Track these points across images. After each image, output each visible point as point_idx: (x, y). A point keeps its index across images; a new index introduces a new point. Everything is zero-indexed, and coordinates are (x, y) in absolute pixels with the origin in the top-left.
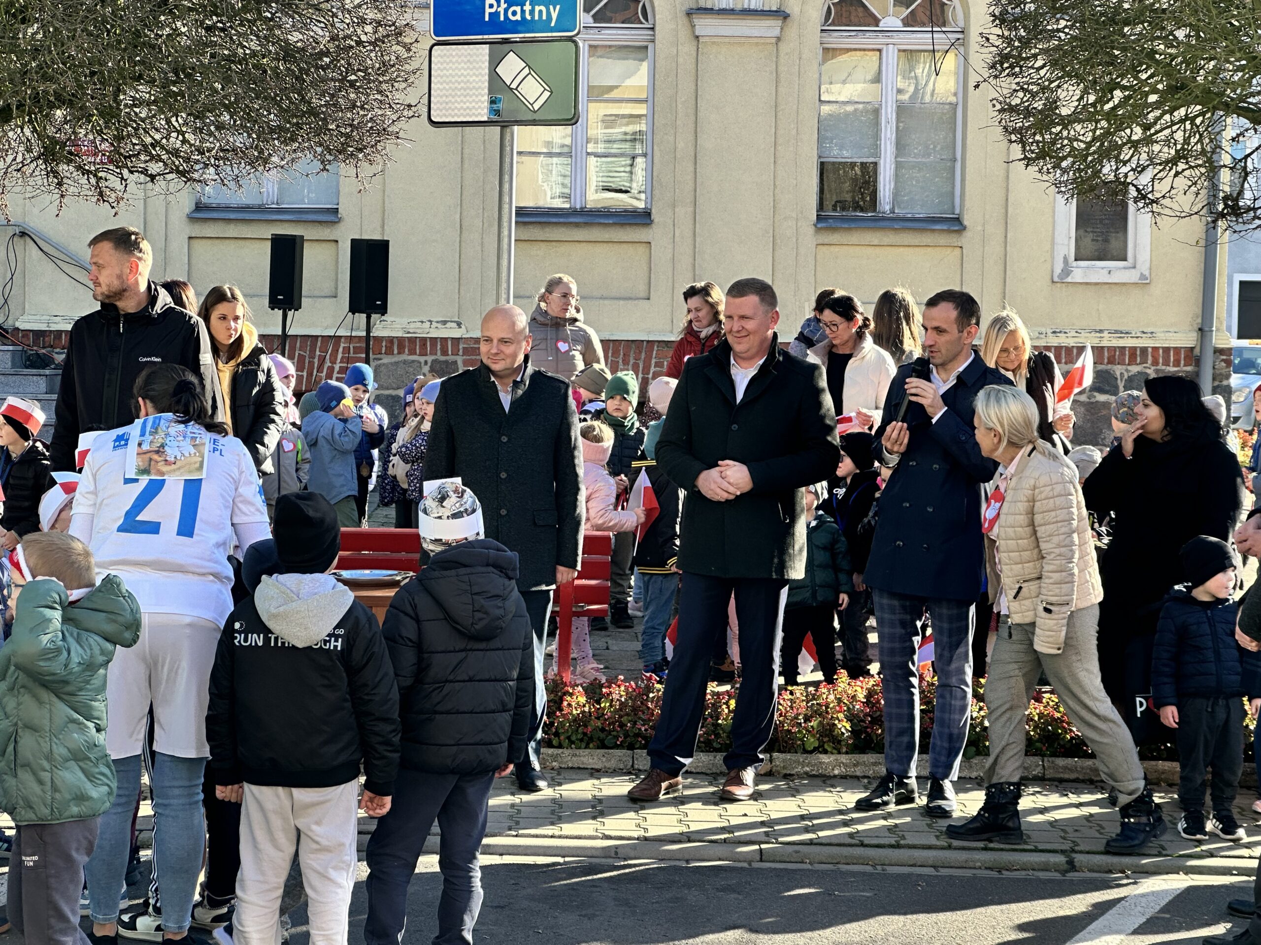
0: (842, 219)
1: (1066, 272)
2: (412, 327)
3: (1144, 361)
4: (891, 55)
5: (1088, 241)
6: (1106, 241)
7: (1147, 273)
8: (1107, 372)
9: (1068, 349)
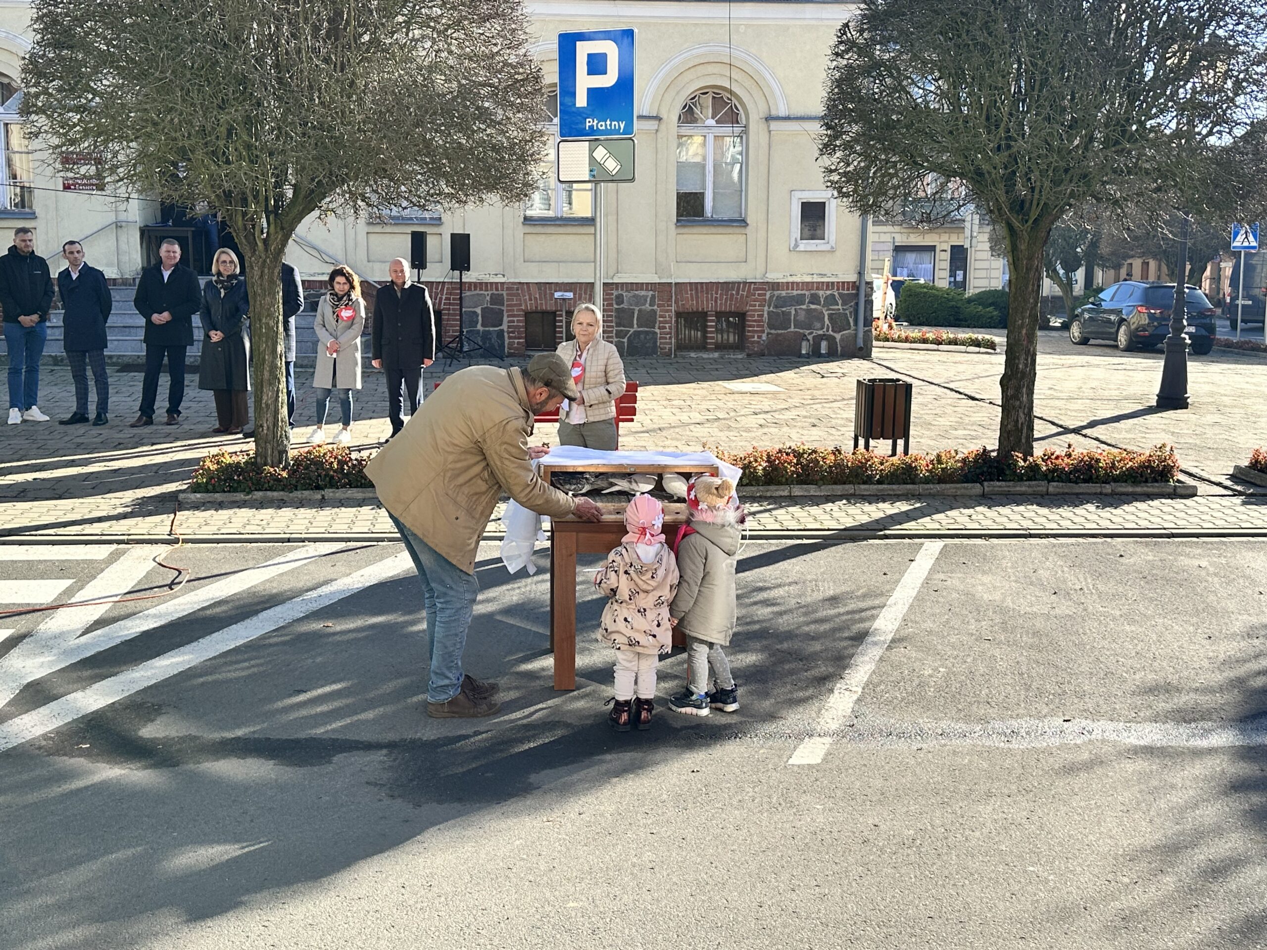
0: (688, 221)
1: (796, 246)
2: (480, 277)
3: (833, 289)
4: (710, 138)
5: (806, 230)
6: (815, 230)
7: (834, 246)
8: (816, 294)
9: (798, 283)
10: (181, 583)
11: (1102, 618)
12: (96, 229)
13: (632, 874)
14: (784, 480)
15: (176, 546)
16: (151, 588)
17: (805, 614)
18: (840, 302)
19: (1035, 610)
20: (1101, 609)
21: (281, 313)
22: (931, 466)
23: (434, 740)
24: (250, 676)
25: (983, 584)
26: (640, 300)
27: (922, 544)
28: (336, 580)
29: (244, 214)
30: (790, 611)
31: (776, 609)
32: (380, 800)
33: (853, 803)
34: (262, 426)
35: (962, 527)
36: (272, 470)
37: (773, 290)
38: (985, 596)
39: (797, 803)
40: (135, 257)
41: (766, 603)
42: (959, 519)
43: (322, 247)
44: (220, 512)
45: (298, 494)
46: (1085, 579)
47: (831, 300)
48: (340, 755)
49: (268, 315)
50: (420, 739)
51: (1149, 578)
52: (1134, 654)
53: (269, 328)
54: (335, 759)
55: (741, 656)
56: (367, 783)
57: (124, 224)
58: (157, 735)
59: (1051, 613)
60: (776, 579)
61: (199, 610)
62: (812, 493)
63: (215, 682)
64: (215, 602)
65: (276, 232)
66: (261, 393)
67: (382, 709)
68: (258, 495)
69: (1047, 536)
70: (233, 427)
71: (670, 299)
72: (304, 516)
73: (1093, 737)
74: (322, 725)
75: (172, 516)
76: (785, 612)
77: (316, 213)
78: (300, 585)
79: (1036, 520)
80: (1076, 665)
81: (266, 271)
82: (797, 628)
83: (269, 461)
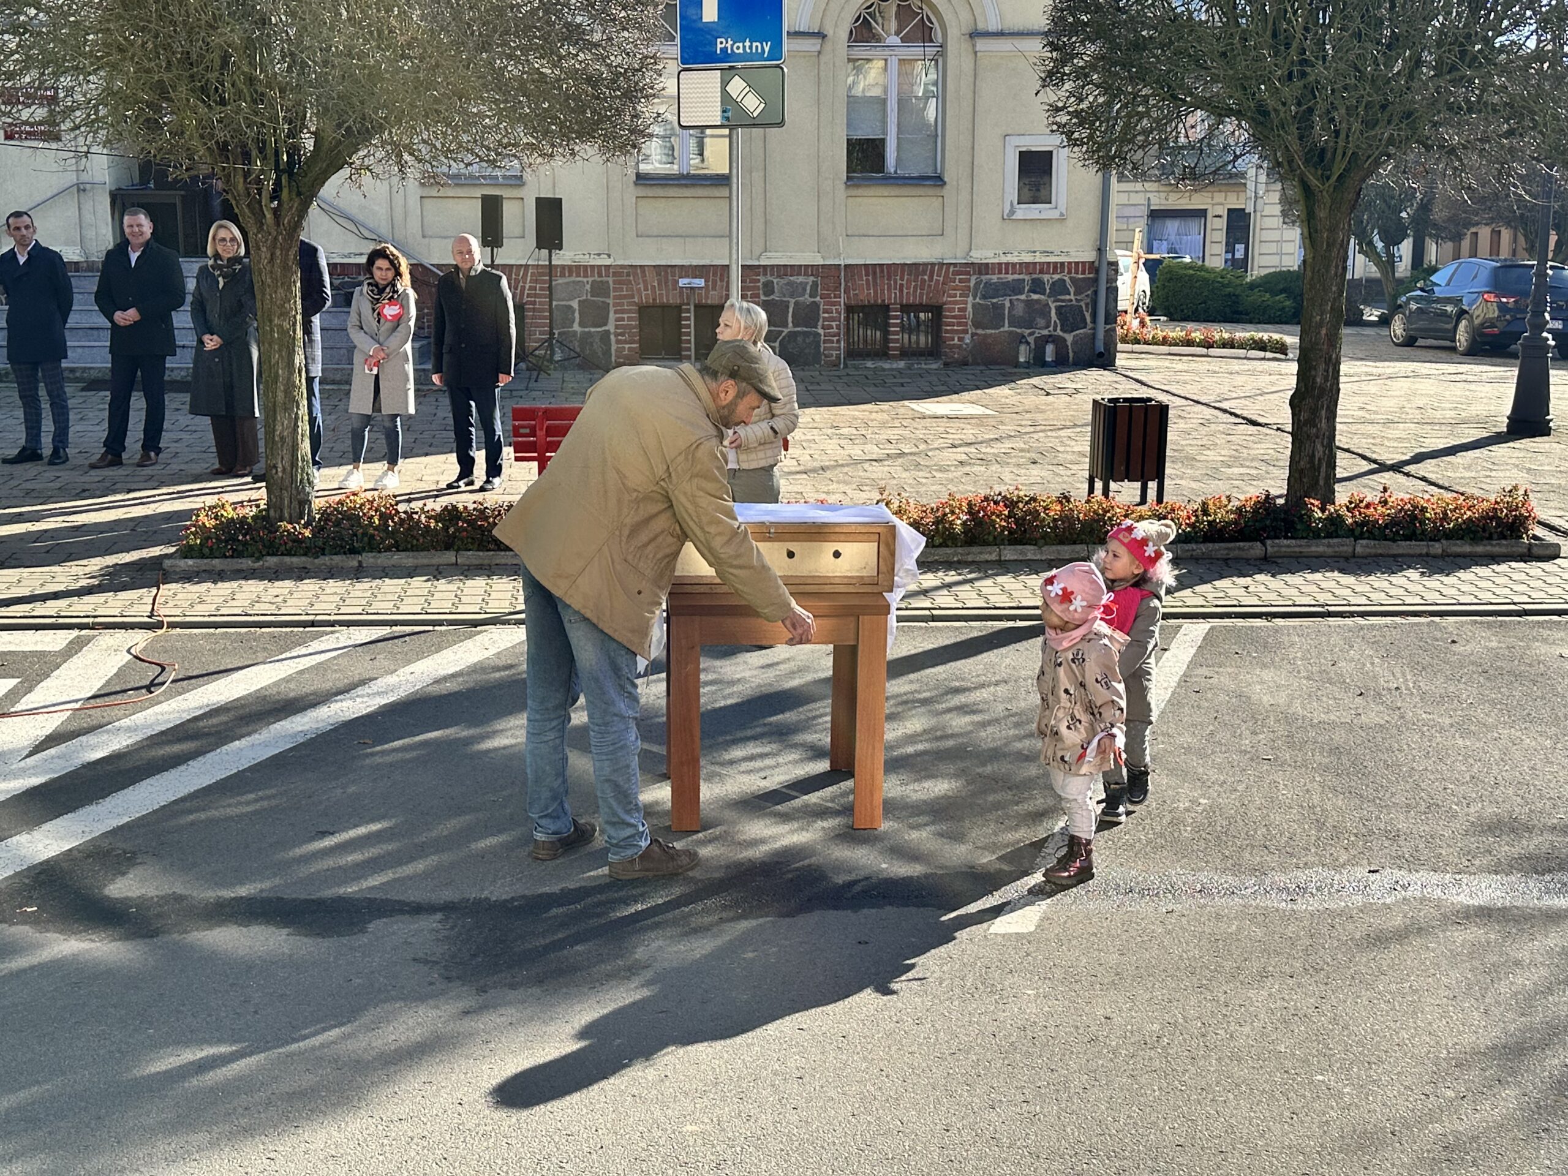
0: (863, 179)
2: (577, 258)
3: (1062, 271)
4: (894, 63)
5: (1026, 190)
6: (1038, 190)
7: (1064, 212)
8: (1039, 279)
9: (1014, 265)
10: (163, 683)
11: (1425, 729)
12: (49, 195)
13: (773, 1086)
14: (991, 538)
15: (160, 632)
16: (125, 691)
17: (1017, 725)
18: (1072, 290)
19: (1333, 717)
20: (1424, 716)
21: (300, 311)
22: (1193, 518)
23: (506, 901)
24: (255, 813)
25: (1262, 682)
26: (795, 290)
27: (1180, 627)
28: (376, 679)
29: (246, 174)
30: (997, 721)
31: (977, 718)
32: (431, 984)
33: (1077, 987)
34: (275, 467)
35: (1235, 603)
36: (289, 527)
37: (980, 273)
38: (1265, 699)
39: (999, 987)
40: (104, 232)
41: (963, 709)
42: (1231, 592)
43: (360, 217)
44: (220, 585)
45: (325, 560)
46: (1404, 675)
47: (1059, 288)
48: (378, 922)
49: (281, 314)
50: (487, 899)
51: (1491, 672)
52: (1468, 779)
53: (283, 332)
54: (371, 927)
55: (927, 784)
56: (414, 960)
57: (88, 186)
58: (130, 894)
59: (1355, 721)
60: (978, 676)
61: (188, 720)
62: (1030, 556)
63: (211, 821)
64: (211, 710)
65: (291, 200)
66: (275, 420)
67: (435, 858)
68: (272, 561)
69: (1352, 614)
70: (238, 467)
71: (838, 287)
72: (333, 590)
73: (1409, 893)
74: (353, 880)
75: (154, 590)
76: (989, 723)
77: (346, 172)
78: (328, 685)
79: (1337, 592)
80: (1388, 795)
81: (278, 252)
82: (1006, 745)
83: (286, 515)
